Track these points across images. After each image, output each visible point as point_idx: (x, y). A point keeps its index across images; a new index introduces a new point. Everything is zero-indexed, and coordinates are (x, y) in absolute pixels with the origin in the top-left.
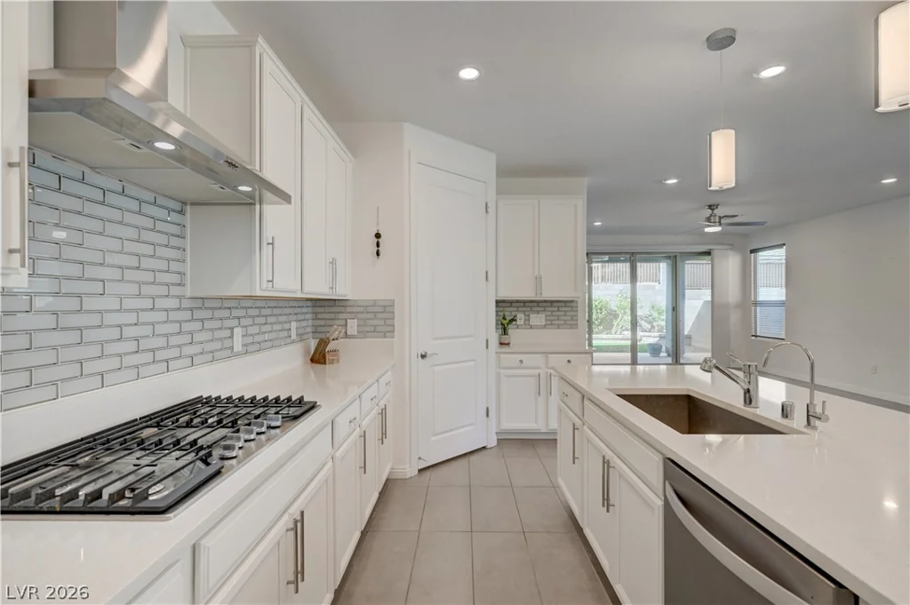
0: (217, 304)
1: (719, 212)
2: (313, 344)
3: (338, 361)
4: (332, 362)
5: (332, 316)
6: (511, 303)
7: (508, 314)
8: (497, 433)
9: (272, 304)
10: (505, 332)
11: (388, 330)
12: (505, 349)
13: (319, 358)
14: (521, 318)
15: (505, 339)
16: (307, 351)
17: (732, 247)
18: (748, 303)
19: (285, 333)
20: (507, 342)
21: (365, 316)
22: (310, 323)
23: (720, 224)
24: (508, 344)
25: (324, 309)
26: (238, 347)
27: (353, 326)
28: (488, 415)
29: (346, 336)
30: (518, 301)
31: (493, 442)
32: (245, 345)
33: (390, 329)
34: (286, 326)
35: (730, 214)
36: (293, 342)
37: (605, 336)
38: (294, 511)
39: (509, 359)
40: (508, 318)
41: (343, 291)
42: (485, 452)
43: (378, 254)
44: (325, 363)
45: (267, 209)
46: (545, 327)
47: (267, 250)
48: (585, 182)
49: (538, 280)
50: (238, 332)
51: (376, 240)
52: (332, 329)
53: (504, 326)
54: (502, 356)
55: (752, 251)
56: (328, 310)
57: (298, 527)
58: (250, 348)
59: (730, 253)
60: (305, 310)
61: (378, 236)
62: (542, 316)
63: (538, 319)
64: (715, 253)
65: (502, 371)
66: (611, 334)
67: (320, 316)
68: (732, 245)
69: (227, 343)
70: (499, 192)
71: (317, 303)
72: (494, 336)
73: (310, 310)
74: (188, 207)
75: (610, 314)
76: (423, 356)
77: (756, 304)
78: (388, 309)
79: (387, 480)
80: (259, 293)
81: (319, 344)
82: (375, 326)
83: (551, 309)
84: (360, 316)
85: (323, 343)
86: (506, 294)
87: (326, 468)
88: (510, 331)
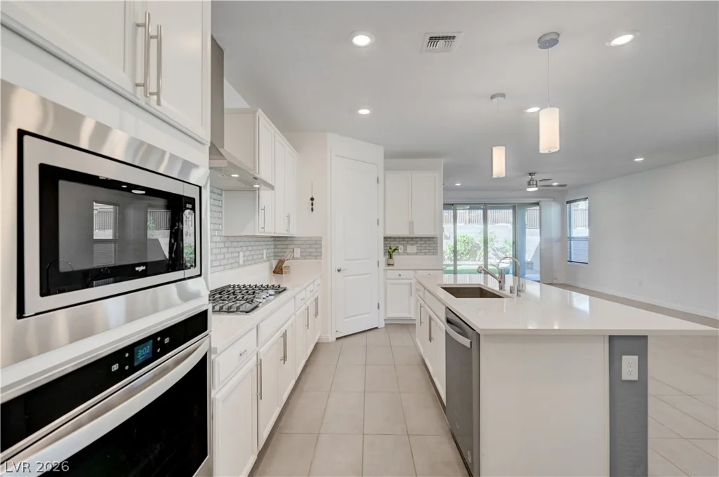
0: (233, 239)
1: (536, 177)
2: (274, 263)
3: (289, 272)
4: (286, 273)
5: (285, 246)
6: (394, 239)
7: (392, 246)
8: (385, 320)
9: (255, 239)
10: (391, 257)
11: (318, 255)
12: (391, 267)
13: (278, 270)
14: (401, 248)
15: (391, 261)
16: (272, 267)
17: (554, 199)
18: (566, 238)
19: (260, 256)
20: (392, 263)
21: (303, 246)
22: (273, 250)
23: (537, 186)
24: (393, 265)
25: (280, 242)
26: (241, 262)
27: (297, 253)
28: (379, 308)
29: (294, 258)
30: (399, 238)
31: (382, 325)
32: (244, 261)
33: (320, 254)
34: (261, 252)
35: (546, 178)
36: (264, 261)
37: (470, 262)
38: (283, 330)
39: (392, 273)
40: (393, 248)
41: (293, 232)
42: (376, 330)
43: (312, 210)
44: (282, 274)
45: (262, 193)
46: (416, 254)
47: (261, 212)
48: (442, 161)
49: (411, 224)
50: (241, 254)
51: (311, 202)
52: (285, 254)
53: (390, 253)
54: (388, 272)
55: (568, 202)
56: (283, 243)
57: (285, 335)
58: (247, 263)
59: (553, 203)
60: (270, 243)
61: (312, 199)
62: (415, 247)
63: (412, 249)
64: (541, 204)
65: (388, 281)
66: (475, 260)
67: (278, 247)
68: (554, 198)
69: (237, 260)
70: (386, 169)
71: (277, 239)
72: (383, 259)
73: (272, 243)
74: (223, 192)
75: (475, 247)
76: (339, 271)
77: (570, 239)
78: (318, 242)
79: (317, 343)
80: (258, 234)
81: (278, 263)
82: (310, 253)
83: (421, 242)
84: (301, 246)
85: (281, 262)
86: (390, 233)
87: (291, 319)
88: (394, 257)
